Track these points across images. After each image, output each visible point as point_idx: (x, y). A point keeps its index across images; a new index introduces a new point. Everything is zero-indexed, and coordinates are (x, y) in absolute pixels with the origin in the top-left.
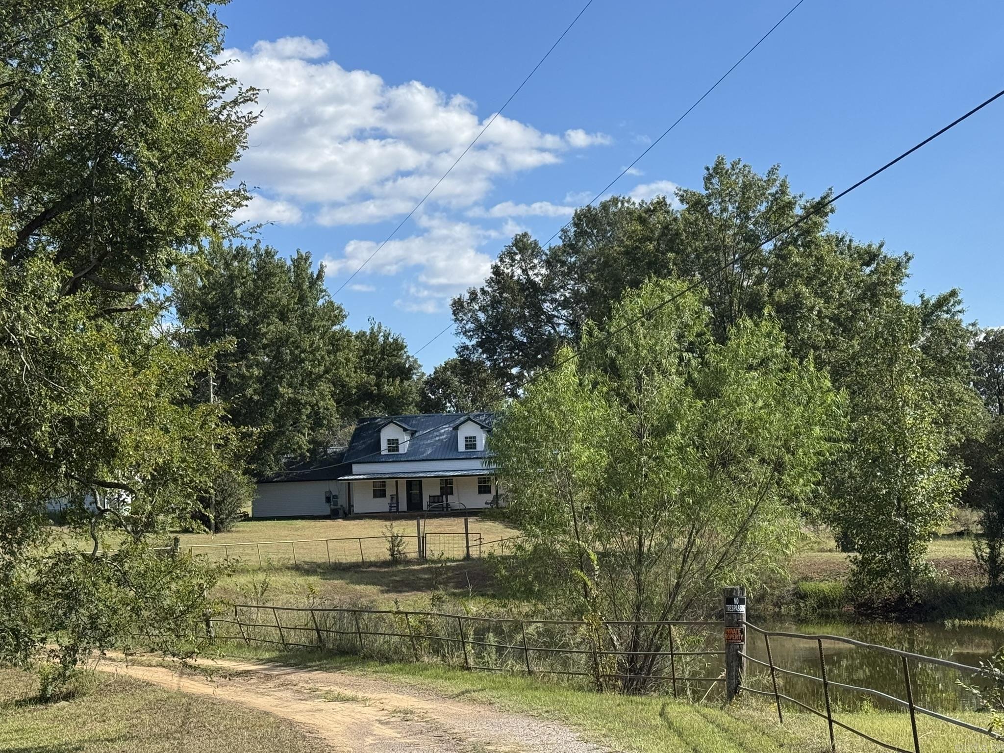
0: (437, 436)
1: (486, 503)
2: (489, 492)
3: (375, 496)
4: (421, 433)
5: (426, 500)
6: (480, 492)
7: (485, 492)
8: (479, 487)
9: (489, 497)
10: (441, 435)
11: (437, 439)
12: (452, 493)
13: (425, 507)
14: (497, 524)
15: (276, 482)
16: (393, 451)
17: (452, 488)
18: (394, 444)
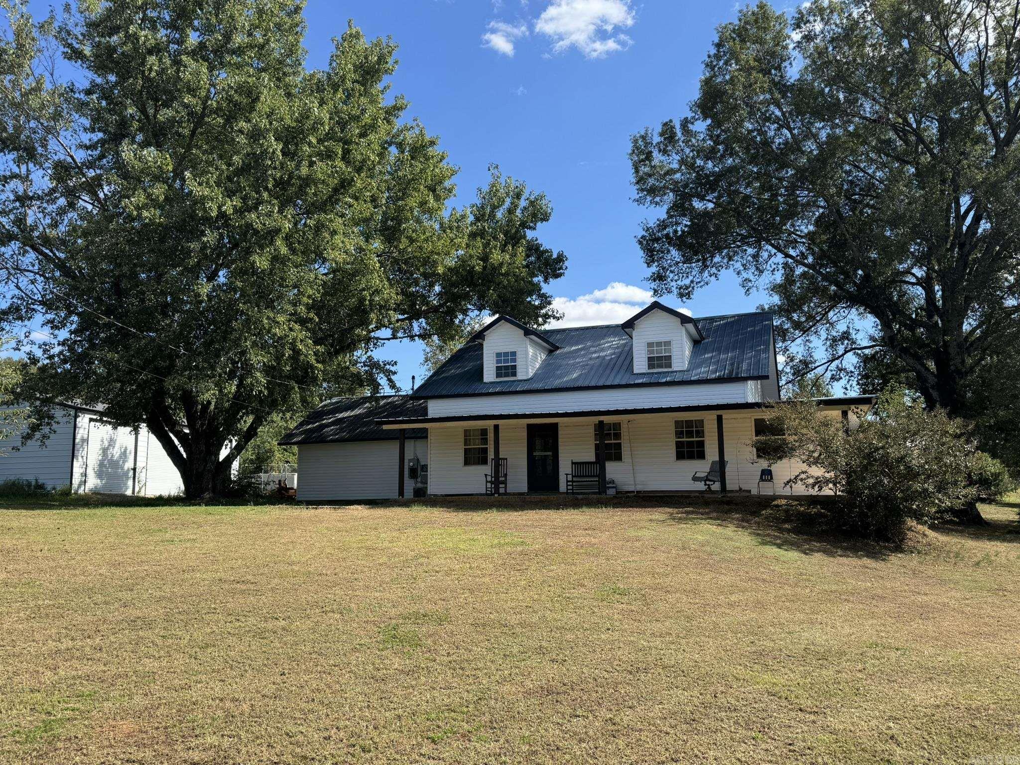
0: (595, 352)
1: (695, 479)
2: (701, 456)
3: (467, 462)
4: (567, 349)
5: (565, 469)
6: (680, 456)
7: (692, 456)
8: (679, 445)
9: (702, 467)
10: (603, 350)
11: (595, 355)
12: (618, 458)
13: (563, 487)
15: (333, 441)
16: (507, 375)
17: (619, 446)
18: (507, 369)
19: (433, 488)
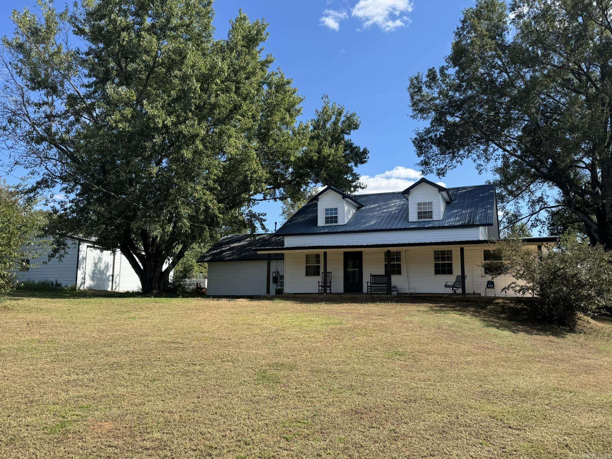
0: (385, 209)
1: (446, 286)
2: (450, 272)
3: (307, 274)
4: (368, 207)
5: (366, 279)
6: (437, 272)
7: (444, 272)
8: (436, 266)
9: (451, 279)
10: (390, 207)
11: (385, 211)
12: (399, 273)
13: (365, 290)
14: (467, 318)
16: (332, 222)
17: (399, 266)
18: (332, 218)
19: (287, 289)
